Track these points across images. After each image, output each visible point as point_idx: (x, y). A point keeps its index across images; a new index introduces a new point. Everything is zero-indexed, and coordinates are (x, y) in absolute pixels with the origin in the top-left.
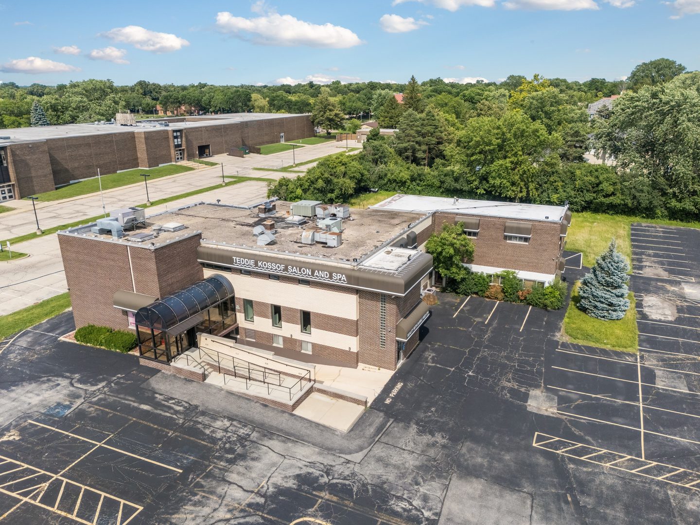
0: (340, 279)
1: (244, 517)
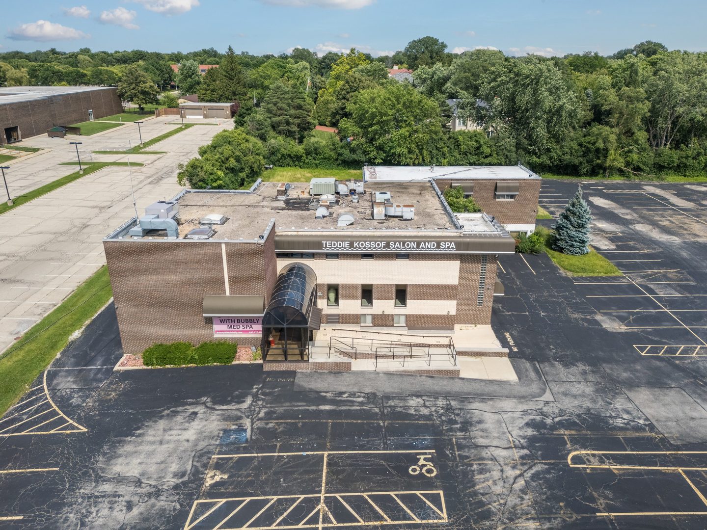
0: (448, 248)
1: (530, 468)
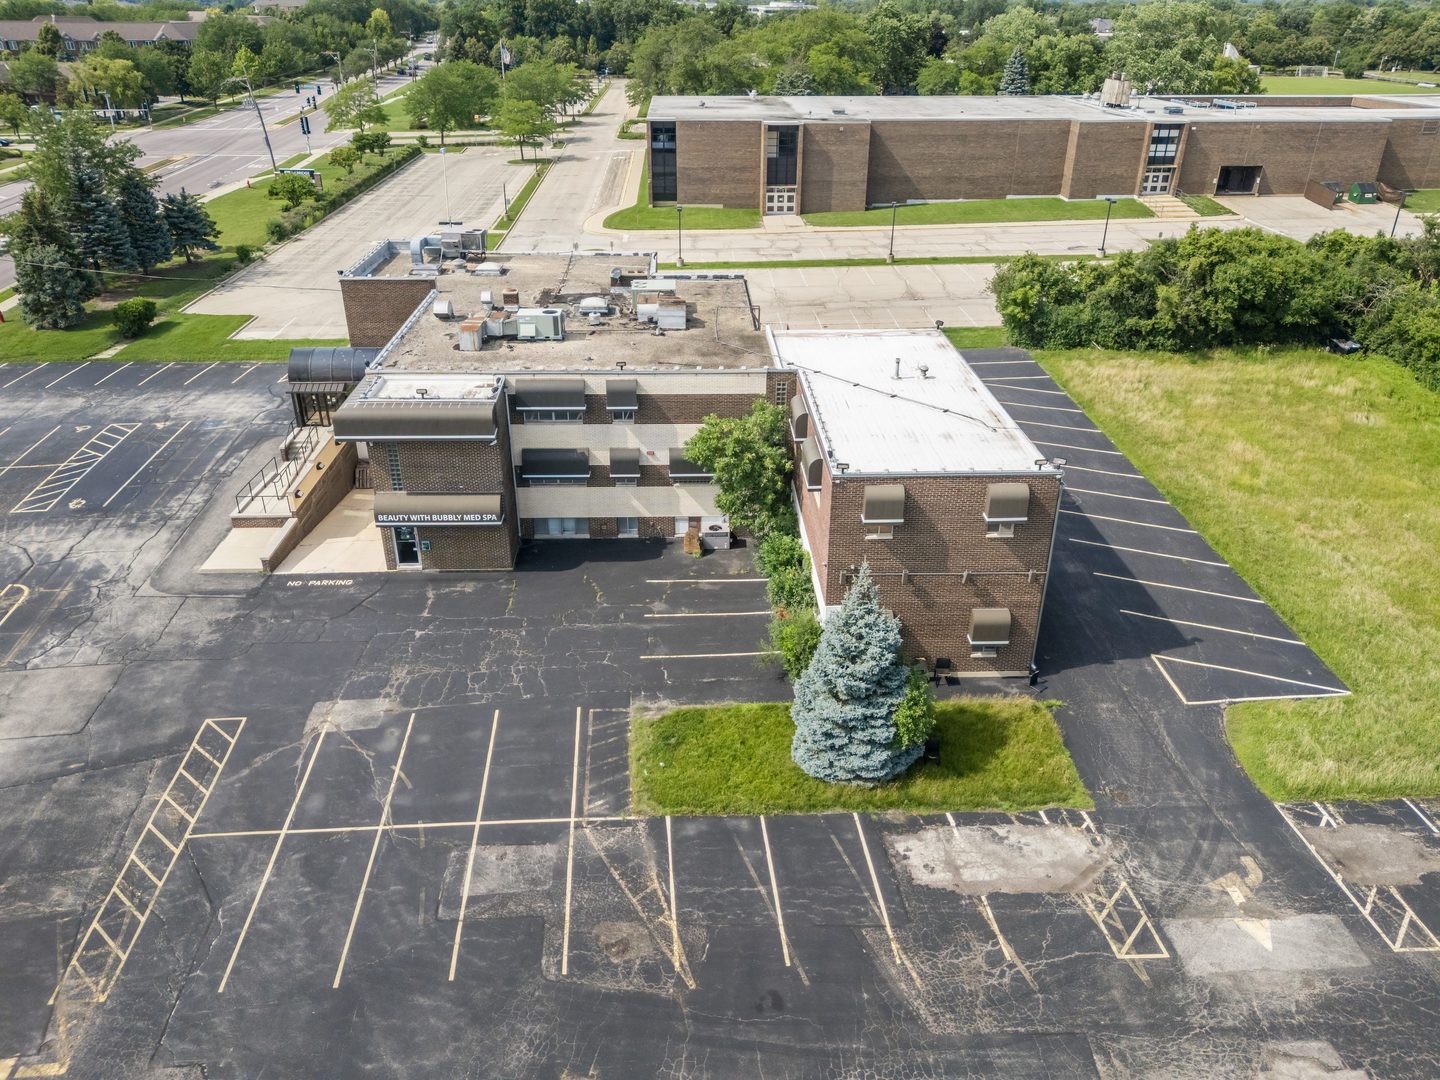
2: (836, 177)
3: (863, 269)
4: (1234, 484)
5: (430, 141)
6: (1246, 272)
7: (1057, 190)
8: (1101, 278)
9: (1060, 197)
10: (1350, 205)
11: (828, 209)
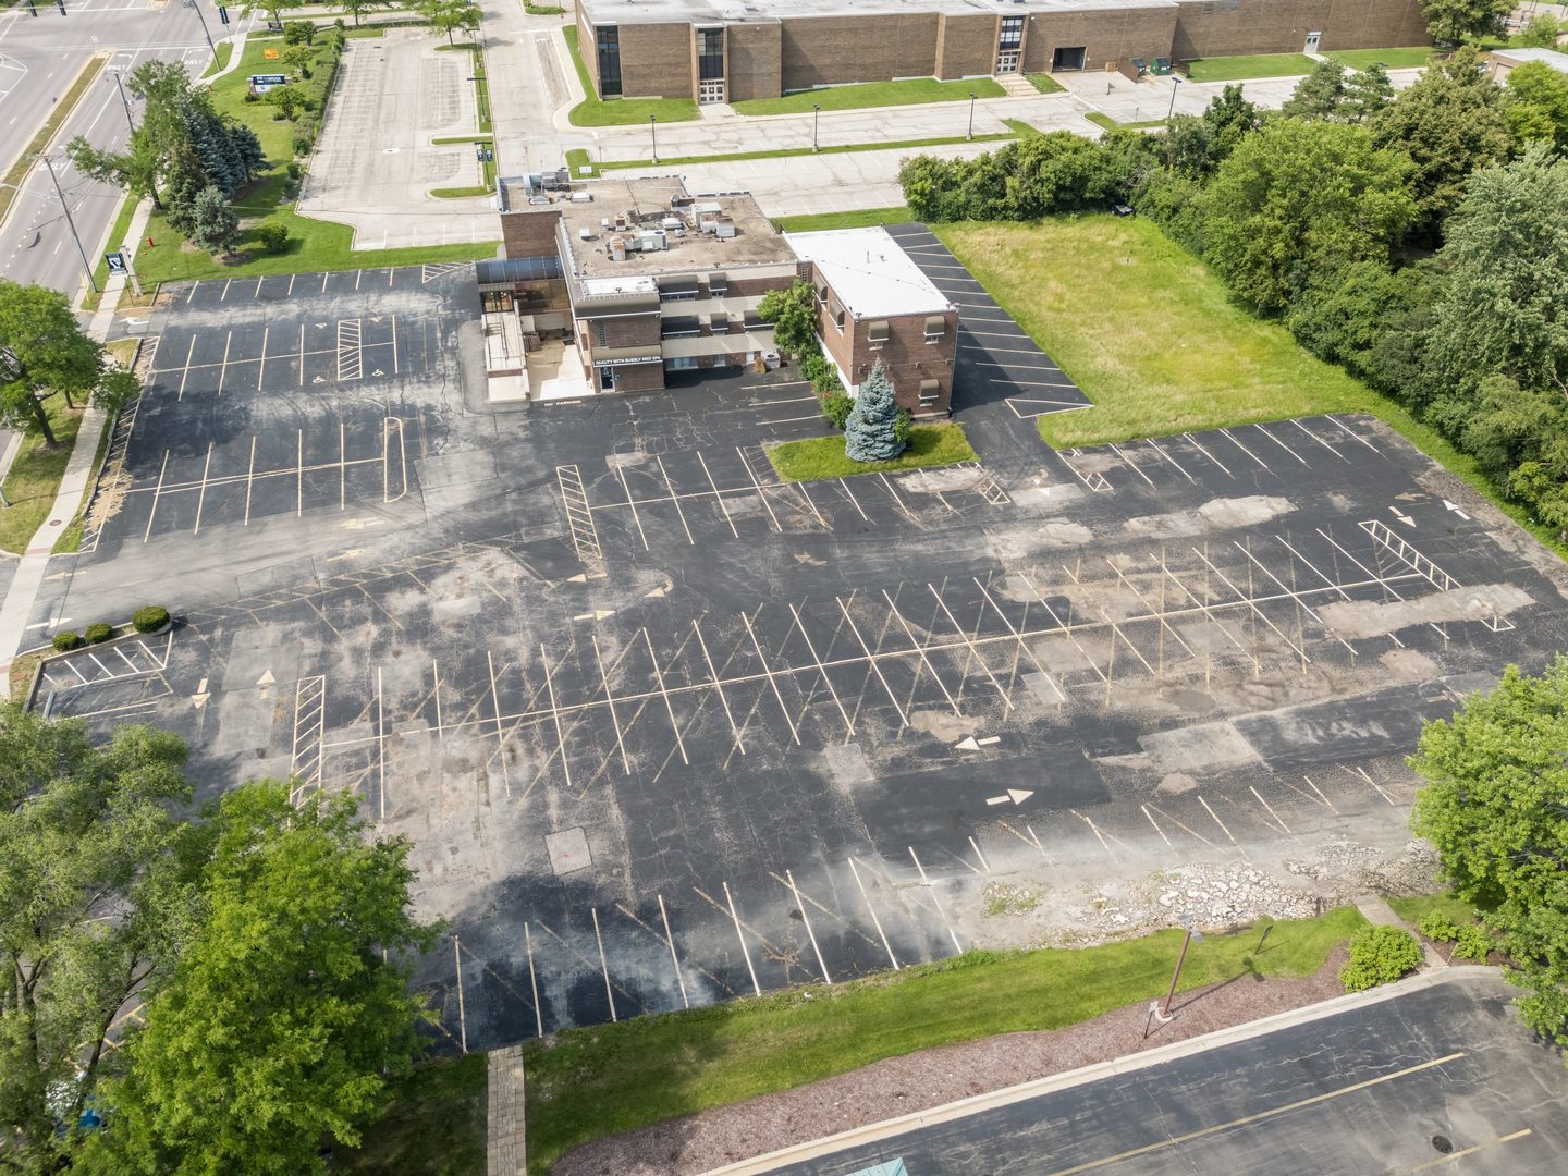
2: (755, 70)
3: (797, 158)
4: (1050, 308)
5: (346, 24)
6: (1059, 166)
7: (931, 71)
8: (971, 172)
9: (934, 77)
10: (1150, 77)
11: (751, 97)
